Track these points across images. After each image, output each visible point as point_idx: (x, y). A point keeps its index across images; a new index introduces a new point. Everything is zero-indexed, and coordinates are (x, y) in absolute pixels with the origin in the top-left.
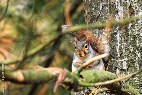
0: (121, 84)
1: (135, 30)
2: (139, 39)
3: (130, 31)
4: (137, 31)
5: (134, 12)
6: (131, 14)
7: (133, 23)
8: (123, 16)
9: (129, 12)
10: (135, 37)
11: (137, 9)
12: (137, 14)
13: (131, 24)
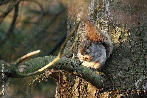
0: (74, 67)
1: (102, 18)
2: (104, 26)
3: (98, 18)
4: (104, 19)
5: (103, 3)
6: (100, 4)
7: (101, 12)
8: (93, 6)
9: (99, 3)
10: (101, 24)
11: (105, 1)
12: (105, 5)
13: (100, 13)
